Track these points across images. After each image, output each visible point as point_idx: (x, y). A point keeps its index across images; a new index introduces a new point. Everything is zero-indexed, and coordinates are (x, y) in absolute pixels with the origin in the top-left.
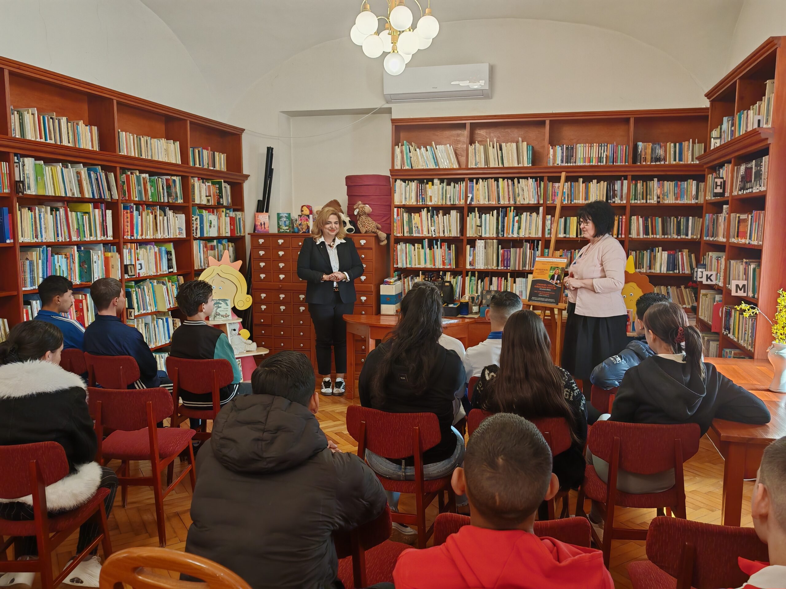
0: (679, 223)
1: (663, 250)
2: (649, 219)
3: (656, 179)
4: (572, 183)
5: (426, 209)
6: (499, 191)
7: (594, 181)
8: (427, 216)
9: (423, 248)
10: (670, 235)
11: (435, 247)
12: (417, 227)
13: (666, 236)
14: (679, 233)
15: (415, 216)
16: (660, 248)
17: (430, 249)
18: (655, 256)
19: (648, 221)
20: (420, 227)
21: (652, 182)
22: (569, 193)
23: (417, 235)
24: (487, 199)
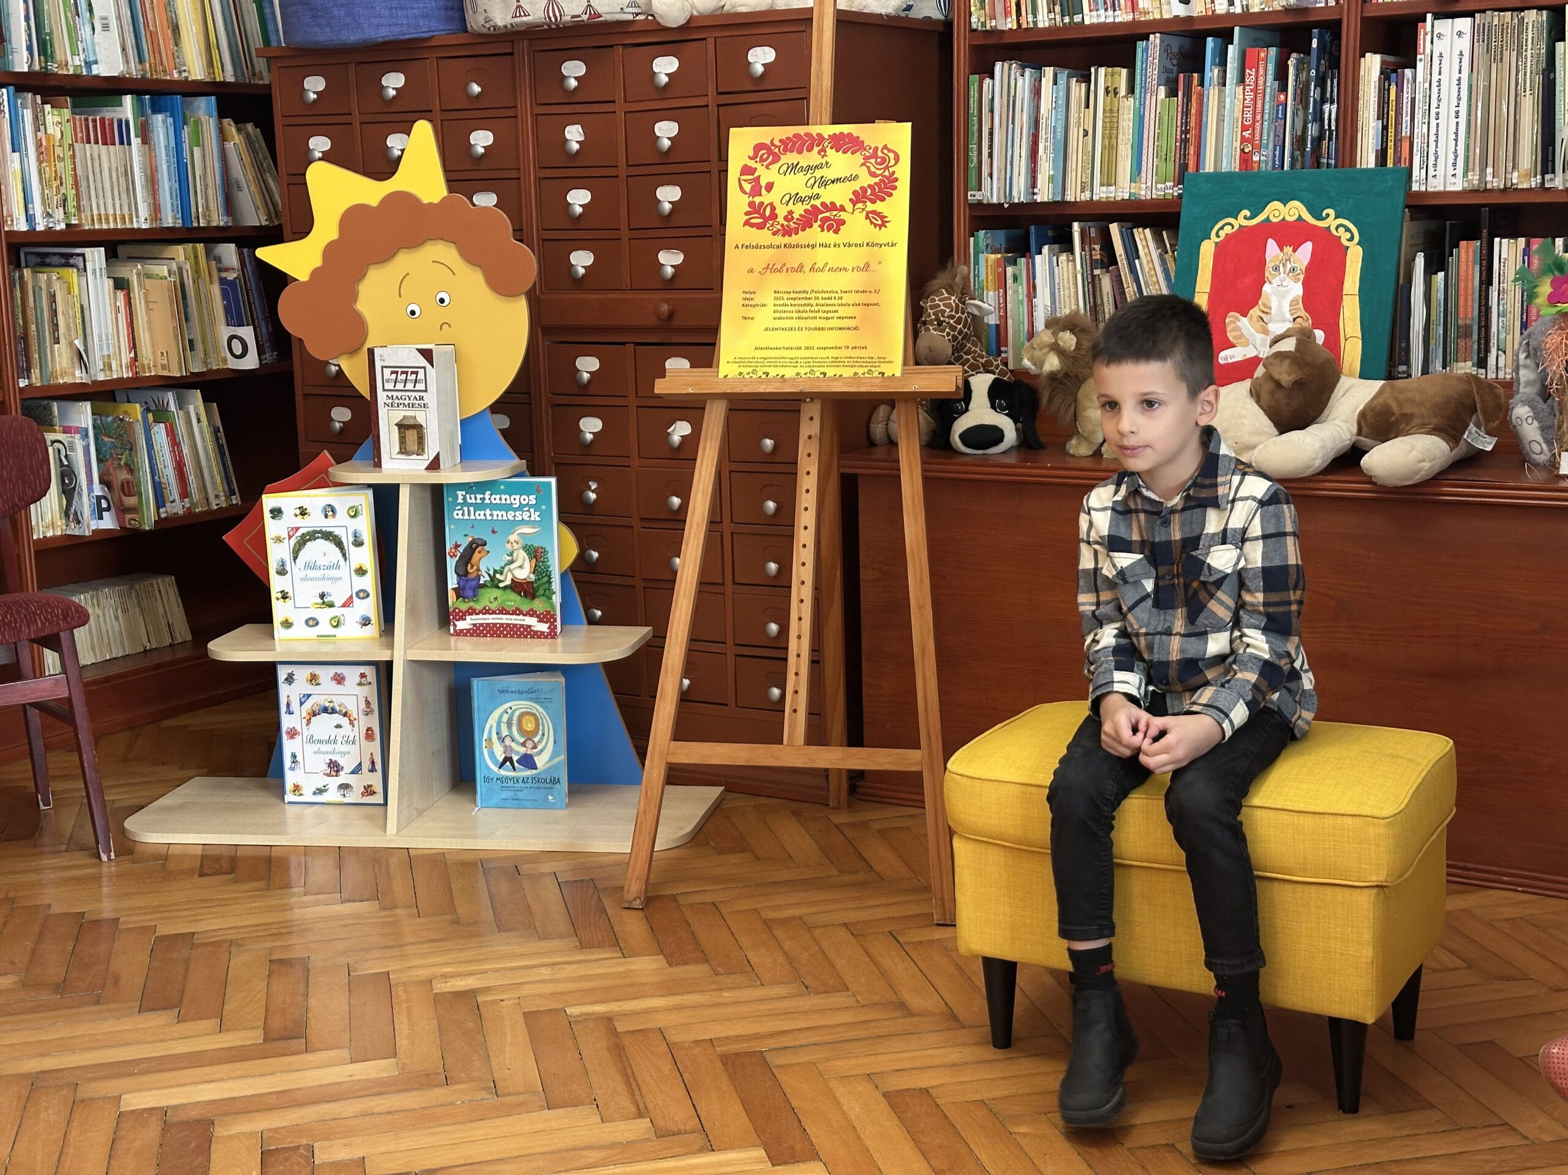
9: (1132, 86)
17: (1172, 92)
23: (1105, 16)
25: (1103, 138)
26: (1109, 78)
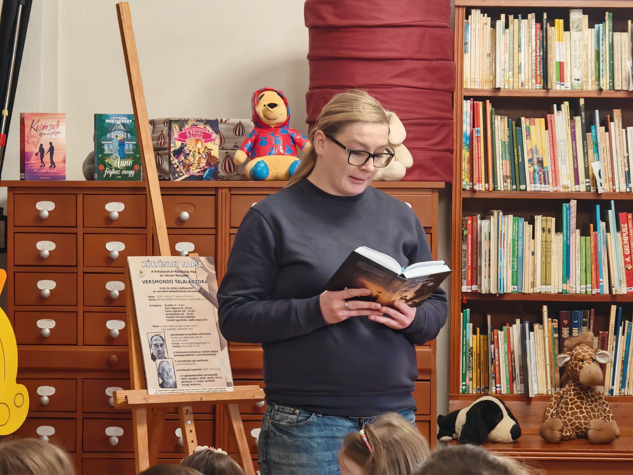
5: (567, 103)
8: (573, 128)
9: (559, 229)
11: (602, 225)
12: (541, 163)
15: (532, 127)
17: (585, 233)
20: (547, 163)
23: (540, 187)
25: (542, 257)
26: (544, 222)
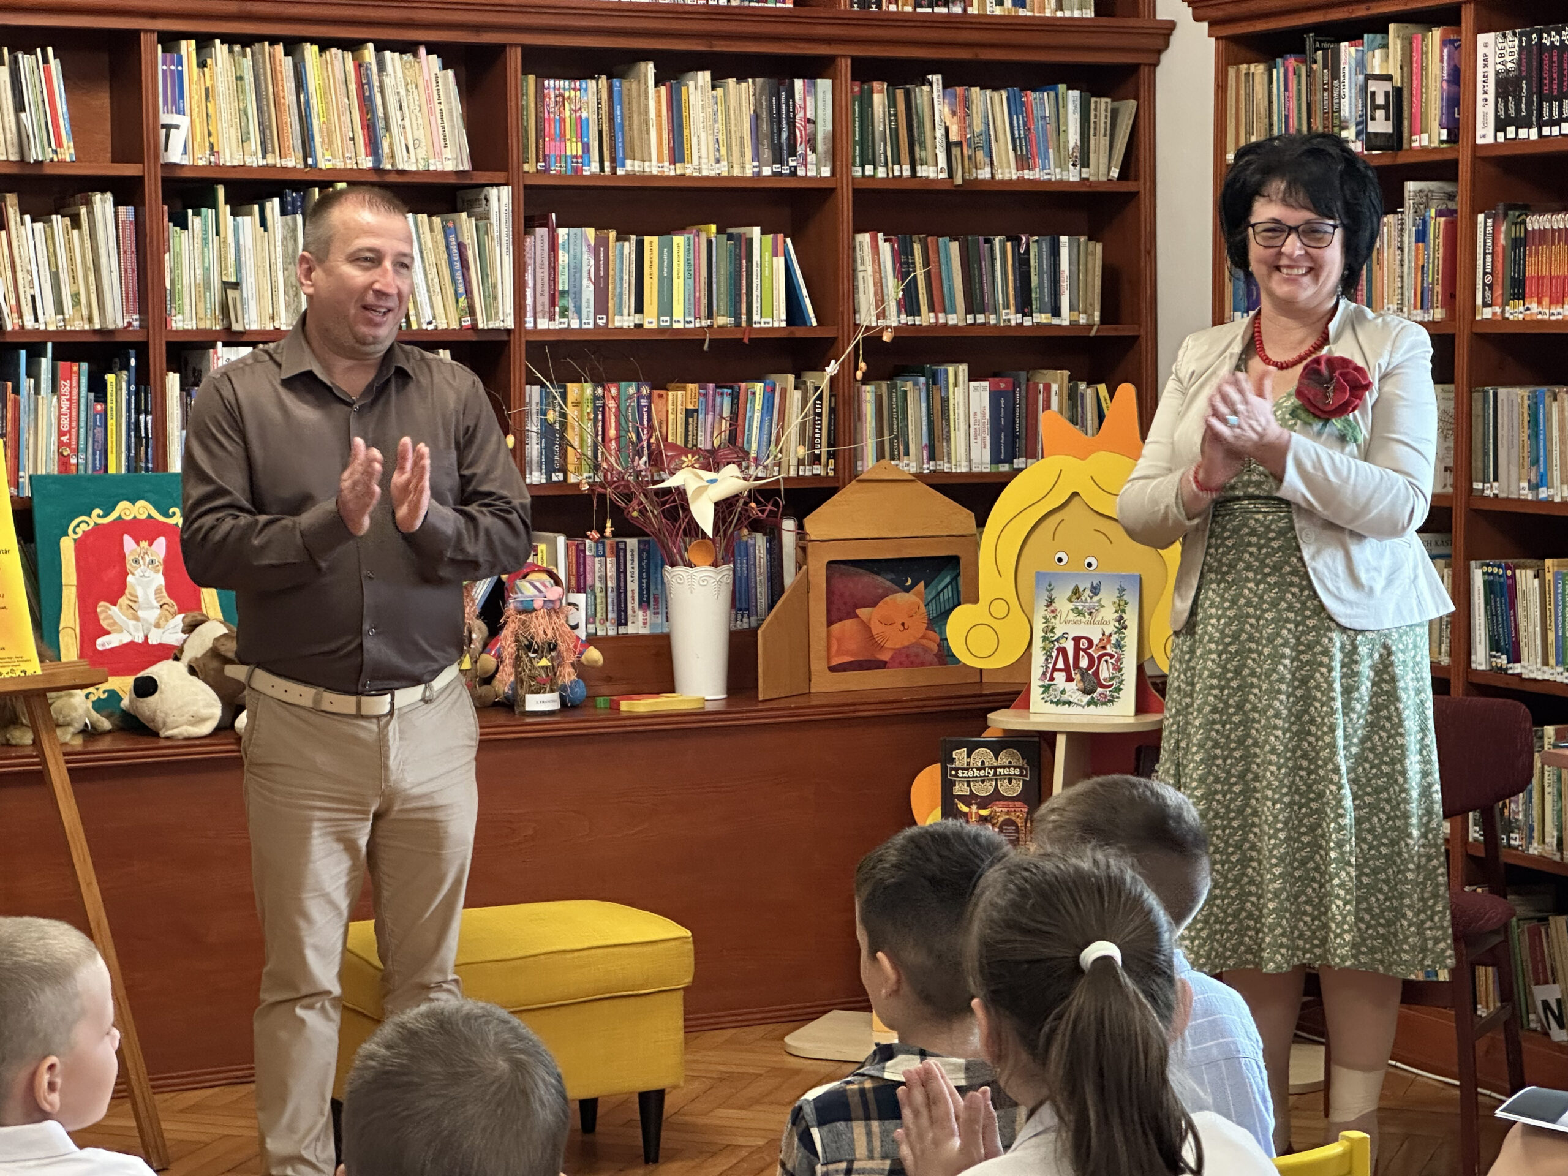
0: (1022, 263)
1: (972, 377)
2: (917, 247)
3: (939, 77)
4: (616, 82)
6: (307, 102)
7: (700, 73)
10: (995, 311)
11: (27, 384)
13: (981, 318)
14: (1024, 306)
16: (963, 368)
18: (945, 401)
19: (913, 254)
21: (926, 88)
22: (605, 128)
24: (254, 144)
